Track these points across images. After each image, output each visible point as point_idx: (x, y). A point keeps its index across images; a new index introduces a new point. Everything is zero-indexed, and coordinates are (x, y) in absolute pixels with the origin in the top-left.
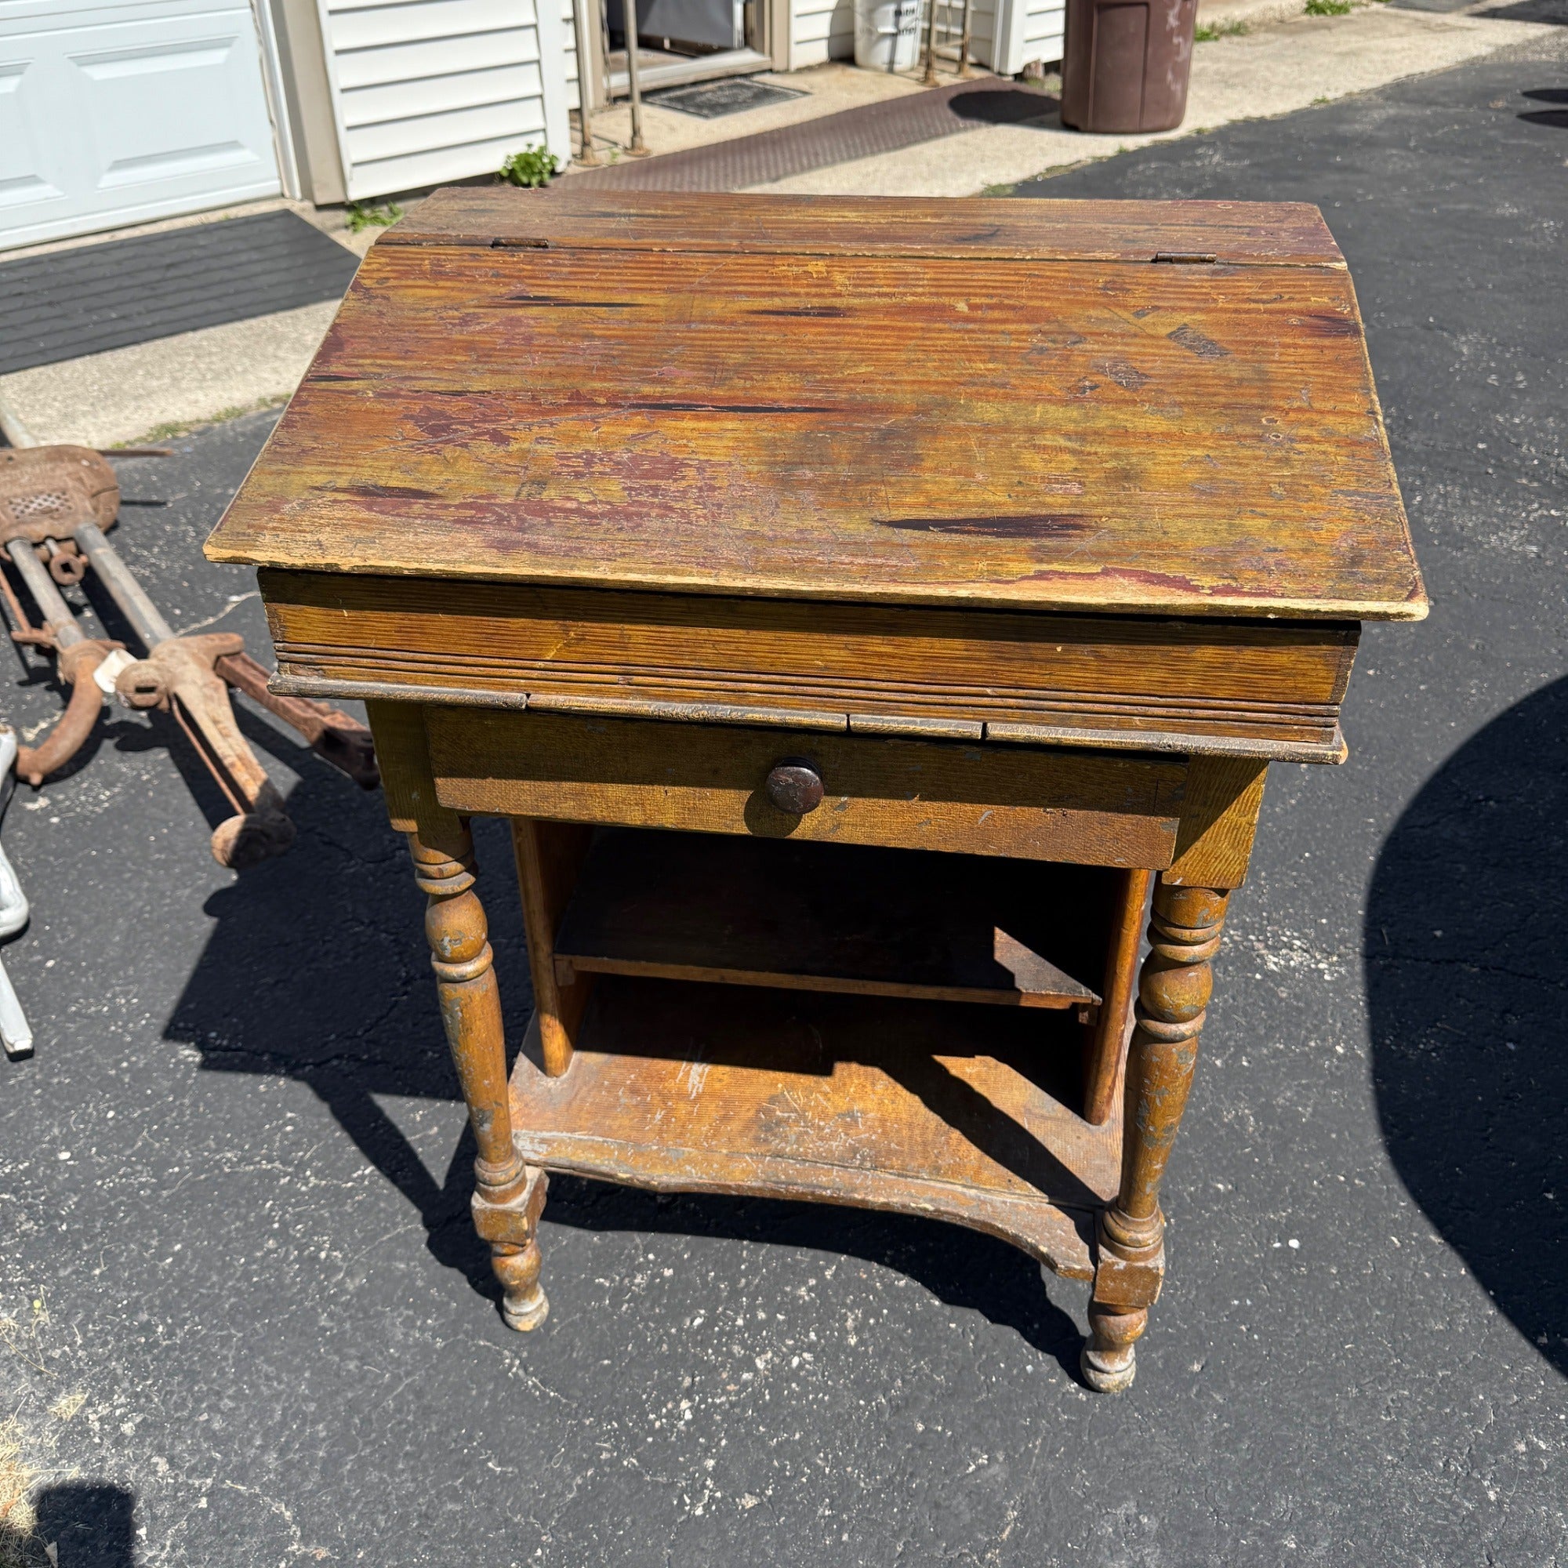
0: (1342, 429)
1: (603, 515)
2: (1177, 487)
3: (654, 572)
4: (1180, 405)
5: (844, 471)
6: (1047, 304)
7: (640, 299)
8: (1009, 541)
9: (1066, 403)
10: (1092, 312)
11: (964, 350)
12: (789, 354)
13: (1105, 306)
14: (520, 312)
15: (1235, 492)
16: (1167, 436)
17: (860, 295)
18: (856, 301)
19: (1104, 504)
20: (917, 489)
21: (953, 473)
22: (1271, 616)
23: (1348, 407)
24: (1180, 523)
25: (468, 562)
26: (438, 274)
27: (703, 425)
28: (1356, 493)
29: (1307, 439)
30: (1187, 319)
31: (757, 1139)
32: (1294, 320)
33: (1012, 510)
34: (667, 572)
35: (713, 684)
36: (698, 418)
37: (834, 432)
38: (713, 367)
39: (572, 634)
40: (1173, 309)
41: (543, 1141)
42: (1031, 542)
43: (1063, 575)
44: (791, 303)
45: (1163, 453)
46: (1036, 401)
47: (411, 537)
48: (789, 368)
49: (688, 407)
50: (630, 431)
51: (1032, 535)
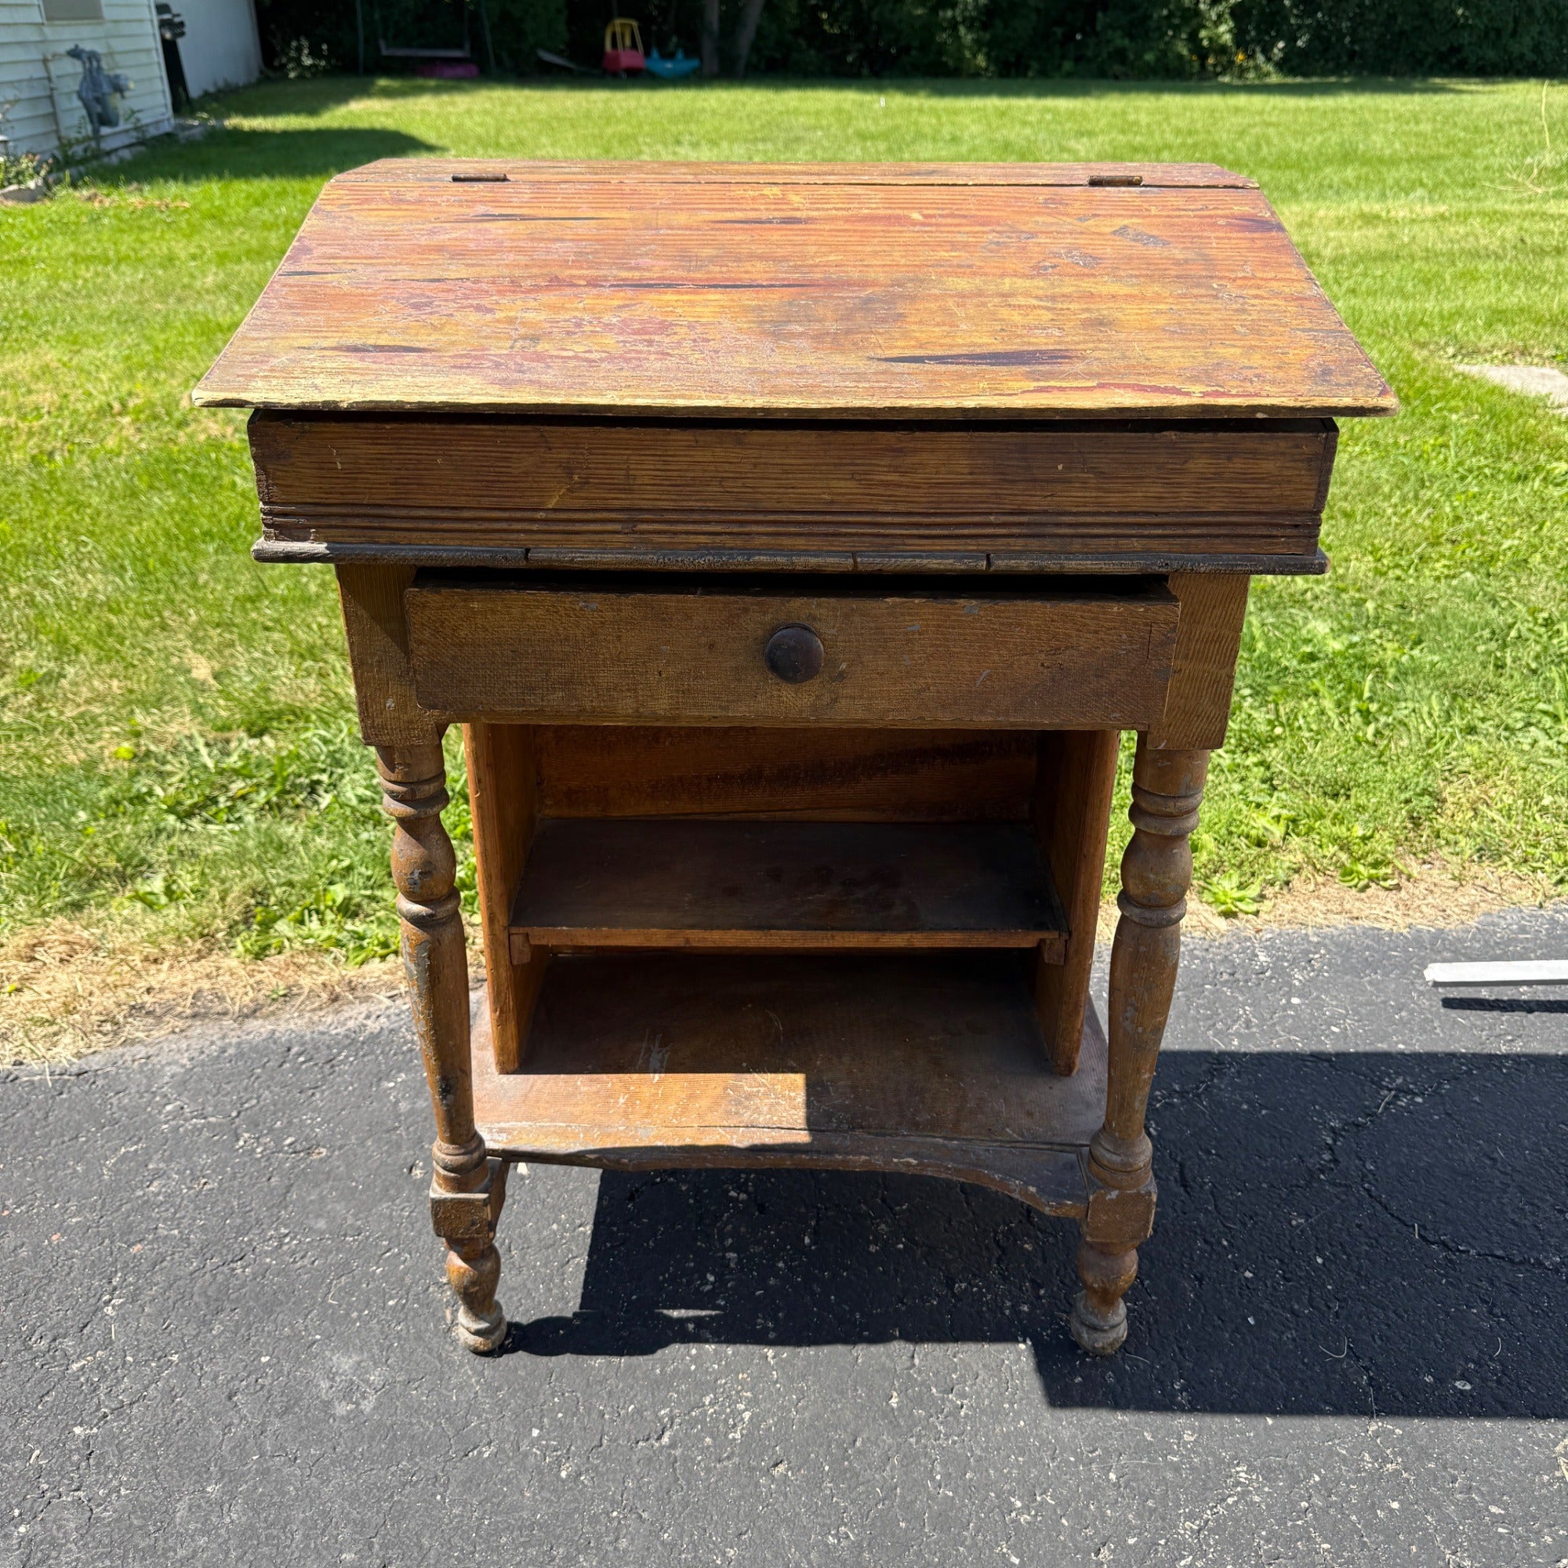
0: (1287, 290)
1: (602, 360)
2: (1149, 330)
3: (666, 397)
4: (1136, 276)
5: (833, 327)
6: (995, 214)
7: (605, 214)
8: (1005, 368)
9: (1032, 277)
10: (1037, 218)
11: (924, 244)
12: (760, 249)
13: (1049, 215)
14: (487, 225)
15: (1203, 331)
16: (1128, 297)
17: (818, 209)
18: (815, 214)
19: (1085, 342)
20: (906, 335)
21: (938, 325)
22: (1260, 416)
23: (1288, 276)
24: (1160, 352)
25: (471, 394)
26: (398, 200)
27: (686, 297)
28: (1310, 330)
29: (1256, 297)
30: (1126, 222)
31: (728, 1113)
32: (1221, 222)
33: (1000, 348)
34: (675, 397)
35: (718, 528)
36: (679, 293)
37: (816, 300)
38: (684, 257)
39: (576, 477)
40: (1111, 216)
41: (501, 1131)
42: (1026, 368)
43: (1061, 389)
44: (752, 215)
45: (1131, 308)
46: (1002, 276)
47: (409, 379)
48: (761, 258)
49: (669, 286)
50: (616, 303)
51: (1024, 363)
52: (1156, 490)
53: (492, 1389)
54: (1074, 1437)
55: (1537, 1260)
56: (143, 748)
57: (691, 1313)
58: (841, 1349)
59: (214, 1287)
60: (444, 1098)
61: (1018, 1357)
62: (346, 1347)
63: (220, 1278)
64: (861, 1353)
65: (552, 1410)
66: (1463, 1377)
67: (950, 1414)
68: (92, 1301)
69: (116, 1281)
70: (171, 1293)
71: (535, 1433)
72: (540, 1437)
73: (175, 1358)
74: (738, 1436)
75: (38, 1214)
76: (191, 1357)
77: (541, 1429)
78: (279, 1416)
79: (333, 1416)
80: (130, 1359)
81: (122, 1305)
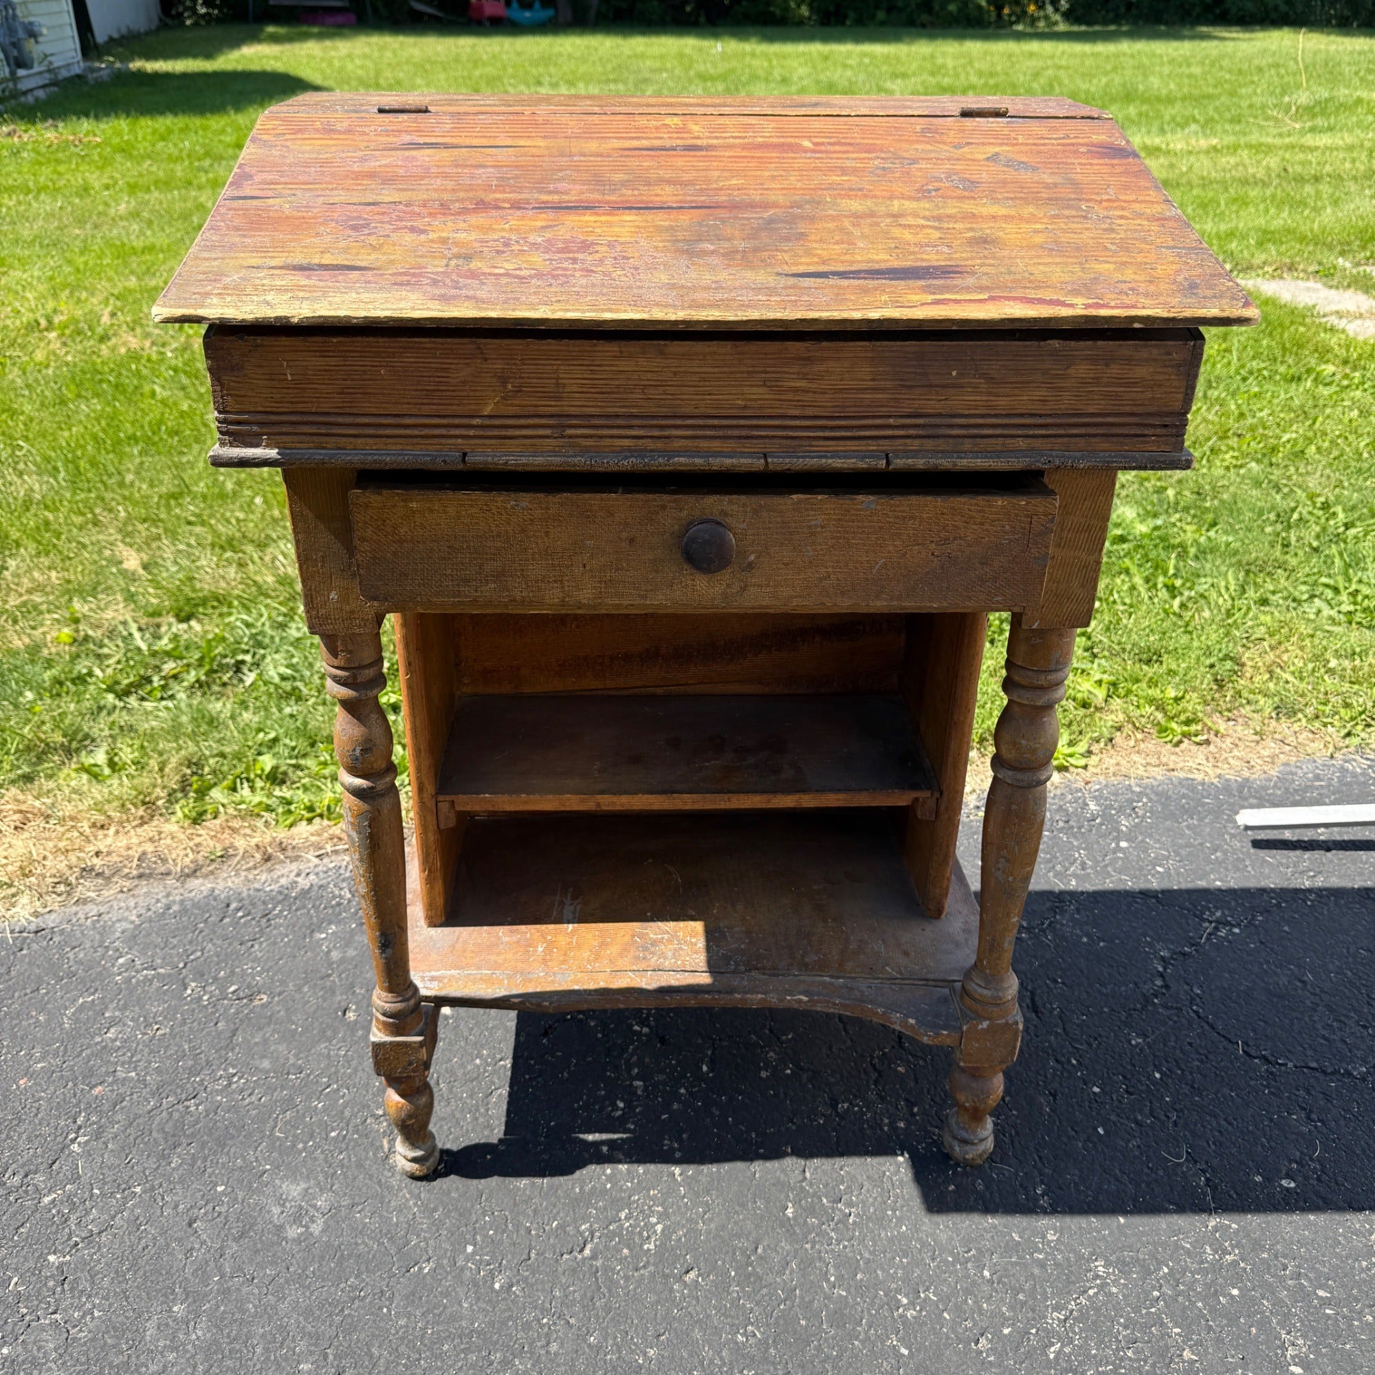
0: (1148, 211)
1: (531, 277)
2: (1030, 247)
3: (592, 311)
4: (1011, 199)
5: (741, 245)
6: (878, 142)
7: (522, 143)
8: (902, 282)
9: (918, 199)
10: (917, 146)
11: (817, 169)
12: (668, 175)
13: (927, 143)
14: (414, 153)
15: (1078, 249)
16: (1007, 218)
17: (717, 138)
18: (714, 142)
19: (972, 258)
20: (809, 253)
21: (837, 243)
22: (1137, 325)
23: (1147, 198)
24: (1041, 267)
25: (413, 309)
26: (329, 130)
27: (603, 218)
28: (1174, 247)
29: (1122, 217)
30: (997, 149)
31: (637, 958)
32: (1083, 149)
33: (896, 264)
34: (603, 311)
35: (641, 432)
36: (597, 214)
37: (723, 220)
38: (598, 181)
39: (509, 386)
40: (983, 144)
41: (433, 979)
42: (922, 283)
43: (956, 301)
44: (657, 143)
45: (1010, 227)
46: (891, 198)
47: (354, 295)
48: (669, 182)
49: (587, 208)
50: (539, 224)
51: (919, 278)
52: (1042, 393)
53: (428, 1211)
54: (951, 1239)
55: (1346, 1070)
56: (82, 633)
57: (605, 1136)
58: (740, 1165)
59: (170, 1124)
60: (383, 952)
61: (898, 1168)
62: (293, 1175)
63: (176, 1115)
64: (758, 1169)
65: (483, 1228)
66: (1288, 1176)
67: (839, 1221)
68: (59, 1139)
69: (80, 1121)
70: (131, 1131)
71: (470, 1249)
72: (474, 1253)
73: (138, 1189)
74: (652, 1247)
75: (5, 1061)
76: (153, 1189)
77: (475, 1245)
78: (236, 1240)
79: (285, 1239)
80: (96, 1191)
81: (86, 1142)
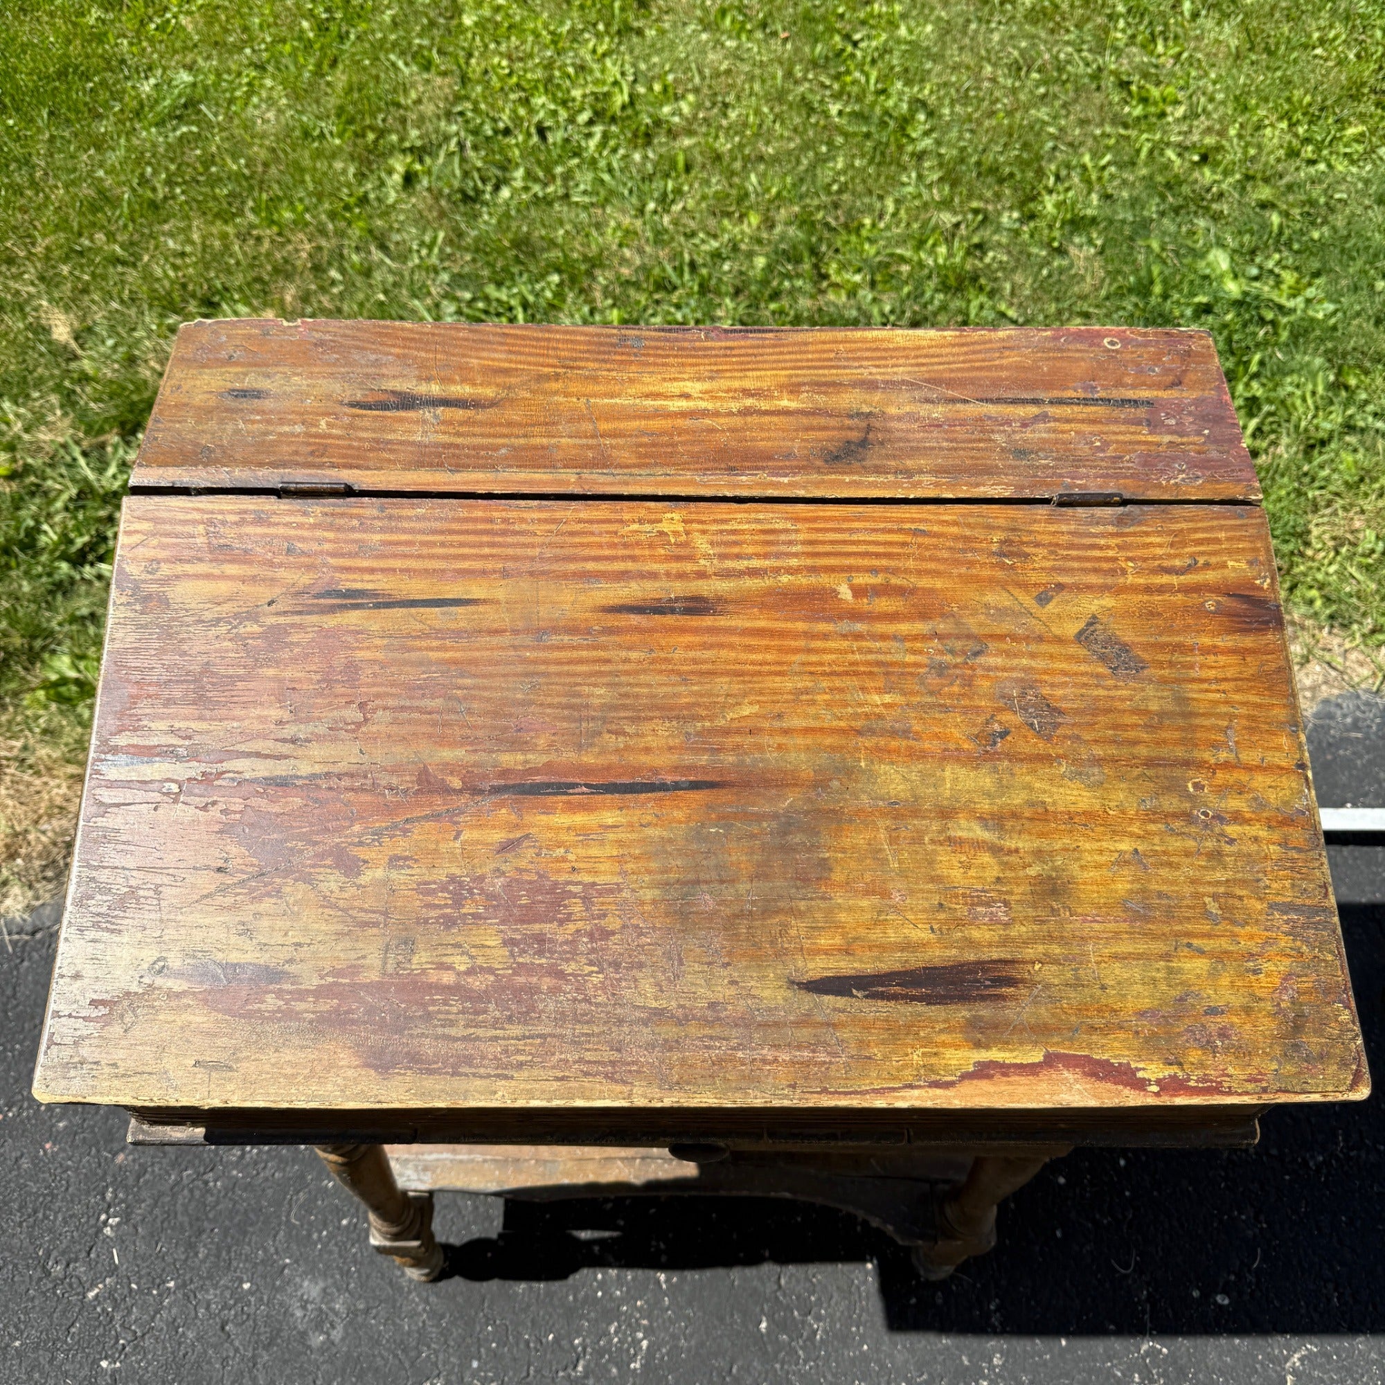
0: (1273, 796)
1: (487, 993)
2: (1109, 908)
4: (1098, 761)
5: (748, 895)
6: (939, 584)
7: (477, 590)
8: (940, 1010)
9: (976, 763)
10: (990, 598)
11: (855, 670)
12: (662, 689)
13: (1004, 585)
14: (334, 621)
15: (1169, 913)
17: (729, 575)
18: (724, 586)
19: (1034, 940)
20: (831, 919)
21: (867, 892)
23: (1277, 759)
24: (1117, 969)
26: (218, 551)
27: (580, 819)
30: (1095, 605)
32: (1210, 603)
33: (939, 955)
36: (571, 808)
37: (727, 823)
40: (1079, 588)
41: (426, 1168)
42: (962, 1013)
43: (1004, 1069)
44: (651, 593)
45: (1089, 848)
46: (943, 760)
48: (663, 711)
49: (558, 789)
50: (498, 836)
51: (964, 998)
53: (436, 1315)
54: (907, 1361)
55: (1304, 1159)
56: (21, 463)
57: (597, 1234)
58: (721, 1272)
59: (193, 1204)
61: (865, 1275)
62: (312, 1272)
63: (197, 1193)
64: (737, 1275)
65: (487, 1340)
66: (1225, 1292)
67: (808, 1339)
68: (92, 1221)
69: (109, 1195)
70: (157, 1211)
71: (475, 1364)
72: (479, 1369)
73: (172, 1284)
74: (638, 1365)
75: (28, 1118)
76: (184, 1285)
77: (479, 1359)
78: (267, 1347)
79: (309, 1347)
80: (134, 1286)
81: (119, 1224)
